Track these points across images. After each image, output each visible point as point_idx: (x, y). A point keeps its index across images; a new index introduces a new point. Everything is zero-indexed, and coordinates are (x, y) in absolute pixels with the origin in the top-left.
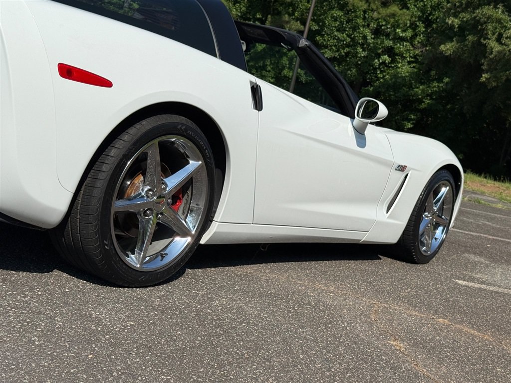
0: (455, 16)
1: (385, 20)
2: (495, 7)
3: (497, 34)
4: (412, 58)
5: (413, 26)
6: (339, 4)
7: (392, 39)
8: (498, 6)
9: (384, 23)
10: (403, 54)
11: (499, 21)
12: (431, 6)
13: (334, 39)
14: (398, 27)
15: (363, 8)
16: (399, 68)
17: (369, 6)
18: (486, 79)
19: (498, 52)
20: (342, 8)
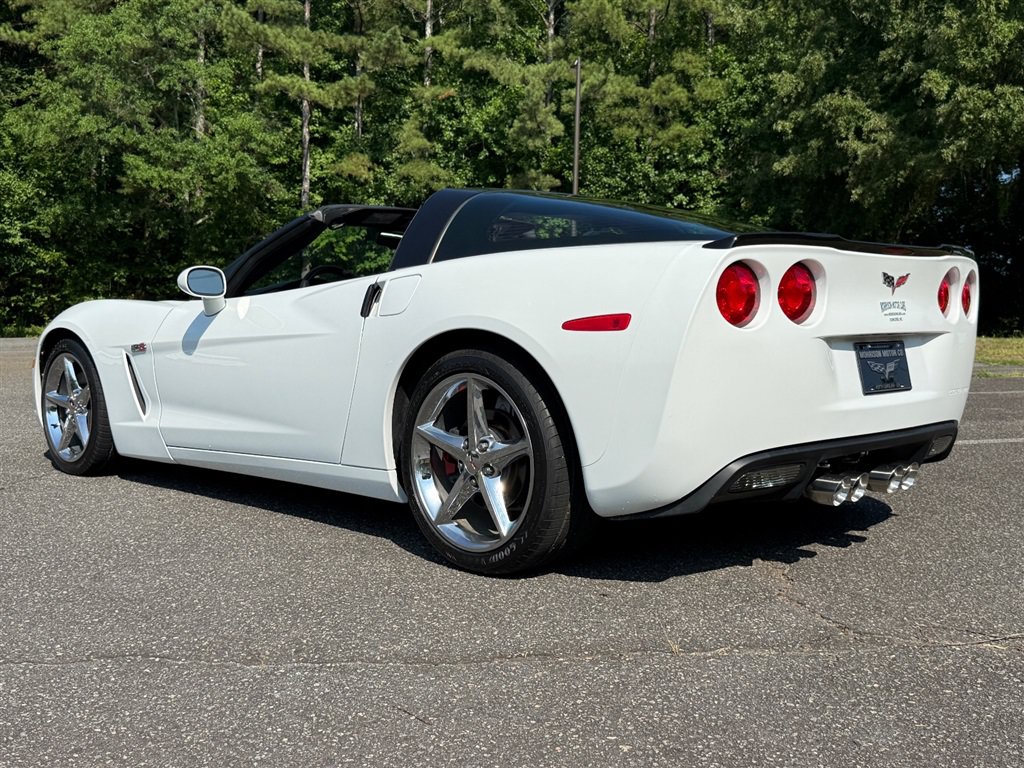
0: (784, 117)
1: (668, 147)
2: (842, 93)
3: (853, 129)
4: (716, 190)
5: (710, 146)
6: (599, 138)
7: (685, 170)
8: (845, 91)
9: (668, 151)
10: (702, 188)
11: (852, 111)
12: (727, 114)
13: (604, 187)
14: (688, 151)
15: (634, 137)
16: (702, 208)
17: (642, 132)
18: (859, 195)
19: (865, 153)
20: (603, 143)
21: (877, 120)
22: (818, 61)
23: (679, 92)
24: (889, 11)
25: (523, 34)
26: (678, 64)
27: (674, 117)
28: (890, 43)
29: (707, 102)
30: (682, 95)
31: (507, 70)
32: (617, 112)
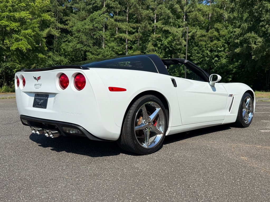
0: (237, 39)
1: (213, 46)
2: (251, 33)
3: (254, 41)
4: (225, 56)
5: (224, 46)
6: (196, 45)
7: (217, 52)
8: (252, 32)
9: (213, 47)
10: (222, 56)
11: (254, 37)
12: (228, 38)
13: (197, 57)
14: (218, 47)
15: (204, 44)
16: (222, 61)
17: (206, 43)
18: (254, 58)
19: (256, 48)
20: (197, 46)
21: (260, 39)
22: (245, 25)
23: (216, 33)
24: (262, 13)
25: (177, 21)
26: (215, 26)
27: (215, 39)
28: (263, 21)
29: (223, 35)
30: (216, 34)
31: (173, 30)
32: (200, 39)
